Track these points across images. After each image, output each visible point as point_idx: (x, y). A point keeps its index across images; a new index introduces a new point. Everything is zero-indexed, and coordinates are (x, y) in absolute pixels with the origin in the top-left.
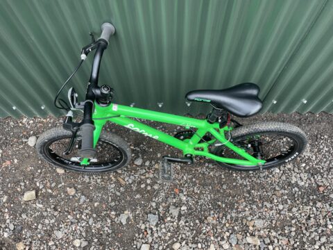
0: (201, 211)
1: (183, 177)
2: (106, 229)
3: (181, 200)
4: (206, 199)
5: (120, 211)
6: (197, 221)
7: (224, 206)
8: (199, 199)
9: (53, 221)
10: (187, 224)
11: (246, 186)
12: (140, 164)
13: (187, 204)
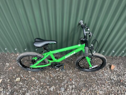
0: (80, 87)
1: (73, 75)
2: (45, 92)
3: (72, 83)
4: (82, 83)
5: (50, 86)
6: (79, 91)
7: (88, 86)
8: (79, 83)
9: (26, 89)
10: (75, 92)
11: (95, 79)
12: (58, 70)
13: (75, 85)
